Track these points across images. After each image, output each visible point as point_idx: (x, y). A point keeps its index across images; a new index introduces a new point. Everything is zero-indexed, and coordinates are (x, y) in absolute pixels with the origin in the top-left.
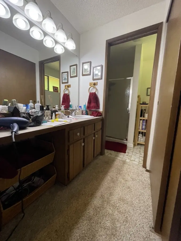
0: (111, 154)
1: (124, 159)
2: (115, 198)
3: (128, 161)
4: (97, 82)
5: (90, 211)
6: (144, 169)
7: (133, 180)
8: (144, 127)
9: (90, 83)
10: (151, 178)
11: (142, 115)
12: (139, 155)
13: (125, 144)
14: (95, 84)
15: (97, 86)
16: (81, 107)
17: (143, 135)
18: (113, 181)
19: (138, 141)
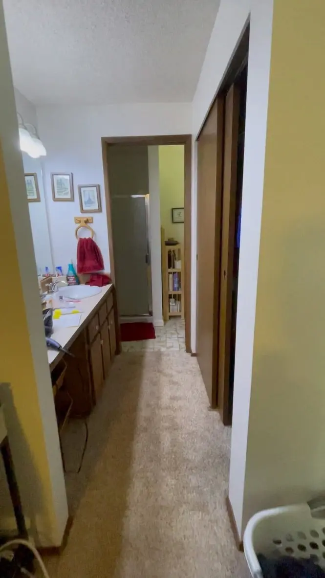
0: (132, 347)
1: (156, 350)
2: (165, 400)
3: (163, 349)
4: (92, 218)
5: (142, 423)
6: (189, 355)
7: (179, 372)
8: (176, 285)
9: (75, 218)
10: (199, 363)
11: (171, 264)
12: (176, 336)
13: (149, 321)
14: (87, 222)
15: (91, 224)
16: (59, 268)
17: (176, 300)
18: (155, 384)
19: (169, 312)
